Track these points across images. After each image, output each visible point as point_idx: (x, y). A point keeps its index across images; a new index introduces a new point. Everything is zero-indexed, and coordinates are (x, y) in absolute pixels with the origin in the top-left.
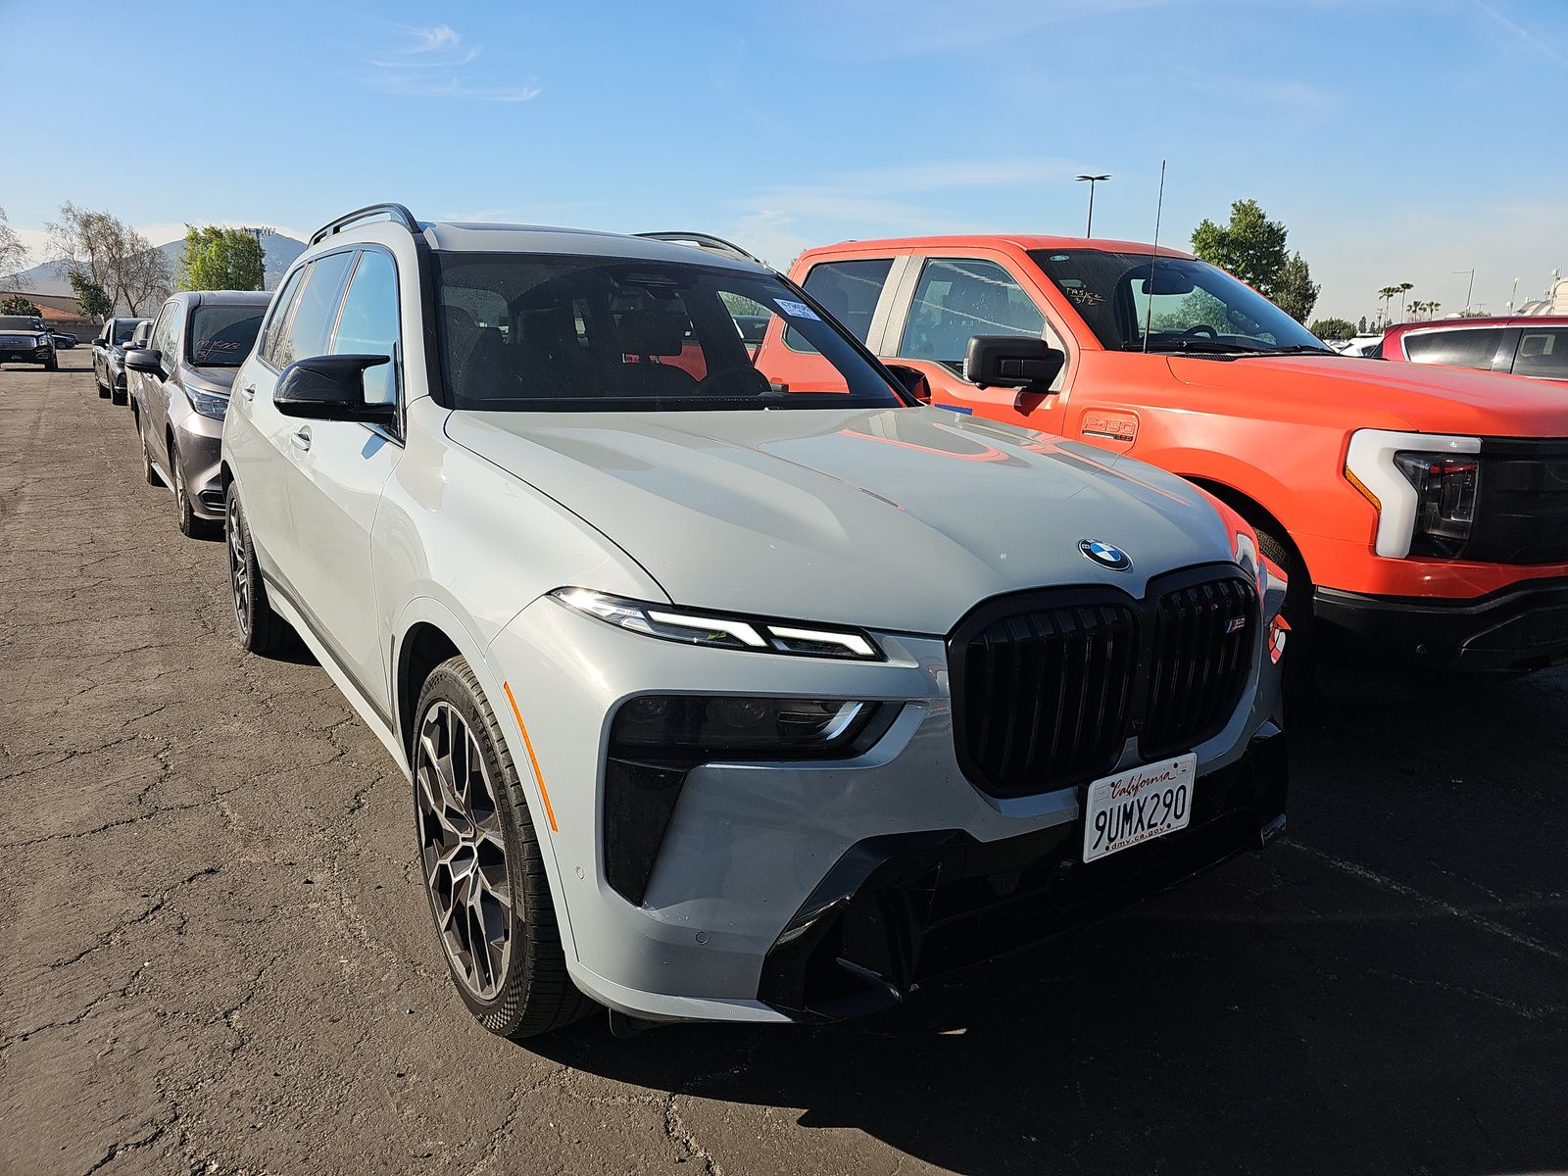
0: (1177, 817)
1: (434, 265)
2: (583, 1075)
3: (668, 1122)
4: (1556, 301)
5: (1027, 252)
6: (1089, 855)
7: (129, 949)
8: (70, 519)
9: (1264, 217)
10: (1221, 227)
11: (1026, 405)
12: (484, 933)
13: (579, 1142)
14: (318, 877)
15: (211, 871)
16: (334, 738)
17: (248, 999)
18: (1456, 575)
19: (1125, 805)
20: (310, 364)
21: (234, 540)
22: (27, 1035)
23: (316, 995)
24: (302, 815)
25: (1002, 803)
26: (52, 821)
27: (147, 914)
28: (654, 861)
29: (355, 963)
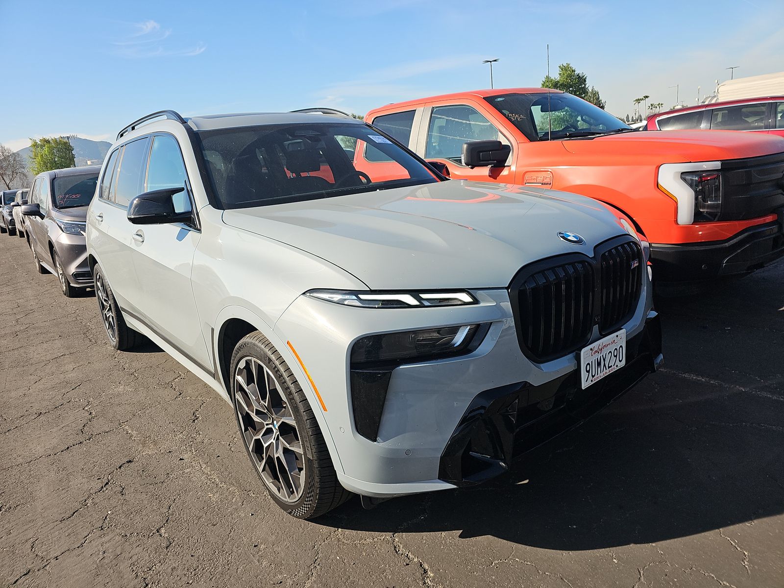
0: (620, 361)
1: (197, 138)
2: (347, 532)
3: (395, 547)
4: (719, 96)
5: (483, 98)
6: (585, 385)
7: (98, 507)
8: (4, 297)
9: (575, 71)
10: (555, 78)
11: (494, 174)
12: (287, 469)
13: (354, 564)
14: (185, 456)
15: (130, 461)
16: (174, 387)
17: (167, 521)
18: (717, 229)
19: (597, 359)
20: (145, 196)
21: (100, 294)
22: (57, 557)
23: (201, 514)
24: (168, 426)
25: (542, 365)
26: (39, 450)
27: (102, 487)
28: (380, 418)
29: (217, 495)
